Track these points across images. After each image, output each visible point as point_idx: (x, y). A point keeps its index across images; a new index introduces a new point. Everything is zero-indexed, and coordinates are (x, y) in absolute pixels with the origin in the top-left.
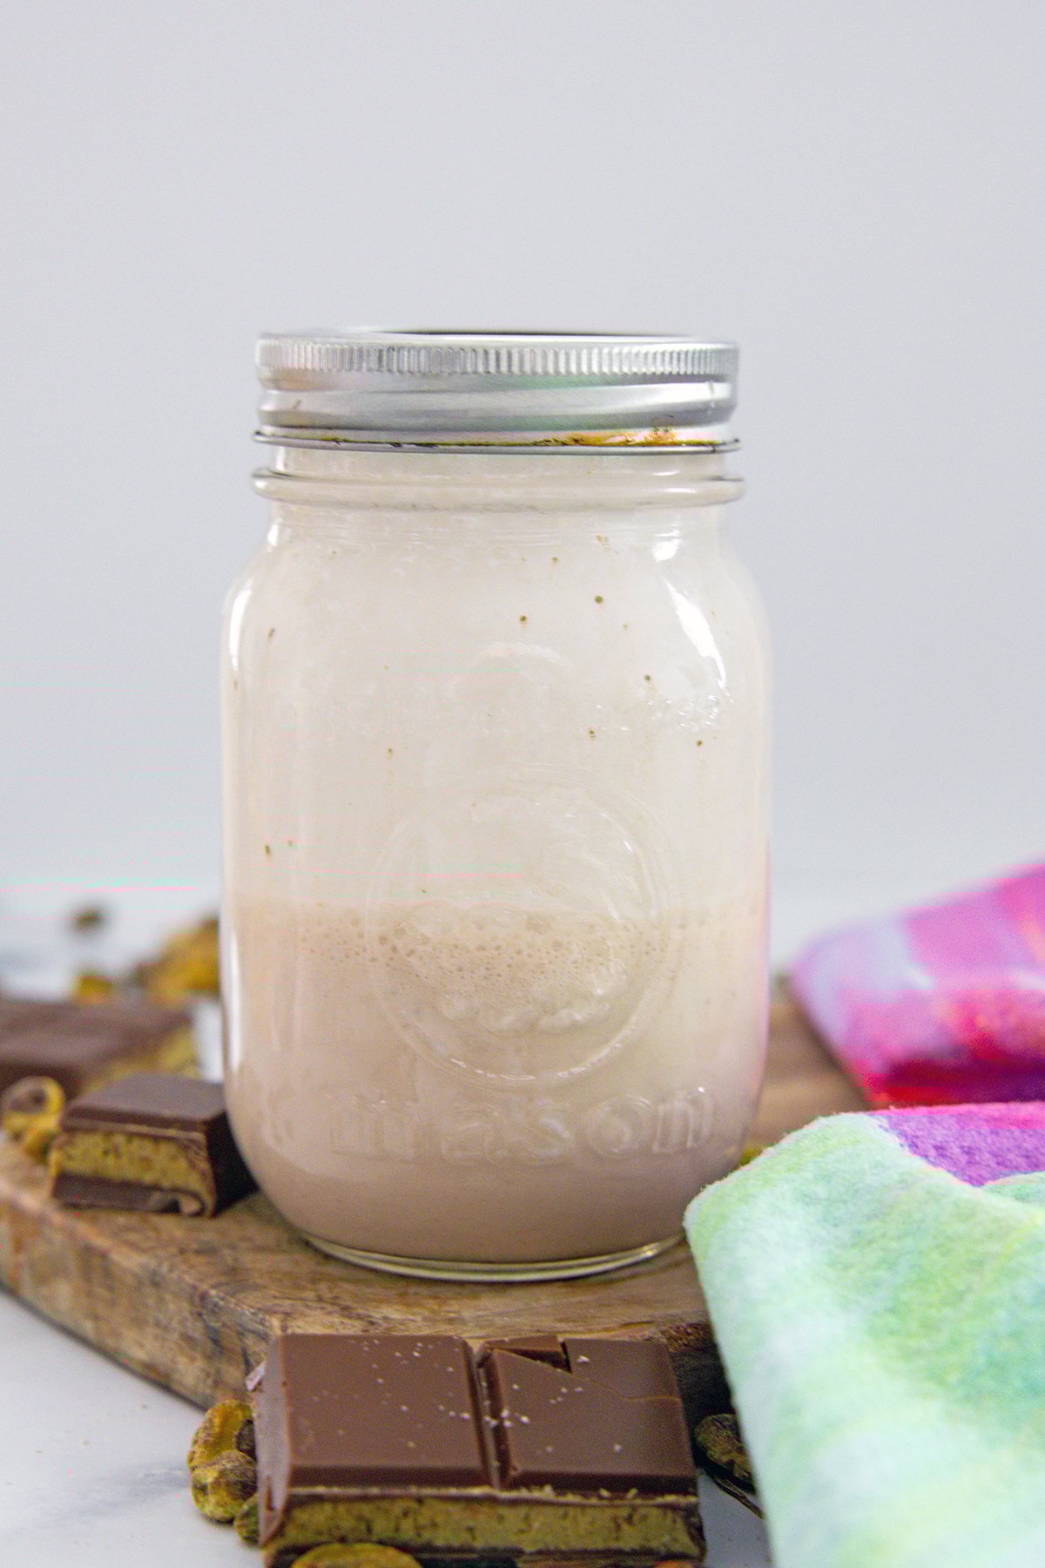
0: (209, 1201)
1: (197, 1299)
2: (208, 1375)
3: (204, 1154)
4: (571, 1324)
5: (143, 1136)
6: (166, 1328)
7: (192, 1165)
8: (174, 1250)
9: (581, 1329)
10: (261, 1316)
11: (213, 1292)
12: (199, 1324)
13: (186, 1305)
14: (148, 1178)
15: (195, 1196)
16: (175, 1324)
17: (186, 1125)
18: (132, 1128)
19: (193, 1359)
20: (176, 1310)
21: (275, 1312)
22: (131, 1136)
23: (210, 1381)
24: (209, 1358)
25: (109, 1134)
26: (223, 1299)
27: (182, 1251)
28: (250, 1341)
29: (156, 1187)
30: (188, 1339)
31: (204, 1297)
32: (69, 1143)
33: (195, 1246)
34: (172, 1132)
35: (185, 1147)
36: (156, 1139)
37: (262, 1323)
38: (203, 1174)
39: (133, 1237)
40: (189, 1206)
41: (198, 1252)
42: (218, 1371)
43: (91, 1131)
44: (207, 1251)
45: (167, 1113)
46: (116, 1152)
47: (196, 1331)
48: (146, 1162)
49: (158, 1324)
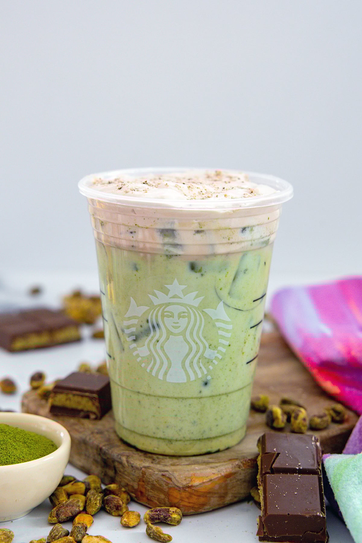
0: (99, 415)
1: (99, 450)
2: (102, 472)
3: (97, 400)
4: (214, 460)
5: (78, 395)
6: (89, 457)
7: (94, 404)
8: (89, 432)
9: (217, 461)
10: (120, 456)
11: (104, 448)
12: (100, 457)
13: (95, 451)
14: (80, 407)
15: (94, 413)
16: (91, 456)
17: (92, 392)
18: (75, 392)
19: (97, 467)
20: (92, 452)
21: (124, 455)
22: (74, 395)
23: (103, 474)
24: (103, 467)
25: (67, 394)
26: (107, 450)
27: (92, 433)
28: (116, 464)
29: (82, 410)
30: (96, 461)
31: (101, 449)
32: (55, 396)
33: (96, 431)
34: (87, 394)
35: (91, 399)
36: (82, 396)
37: (120, 458)
38: (97, 408)
39: (77, 427)
40: (93, 416)
41: (97, 433)
42: (106, 471)
43: (62, 393)
44: (100, 432)
45: (86, 388)
46: (70, 399)
47: (99, 458)
48: (79, 403)
49: (86, 455)
